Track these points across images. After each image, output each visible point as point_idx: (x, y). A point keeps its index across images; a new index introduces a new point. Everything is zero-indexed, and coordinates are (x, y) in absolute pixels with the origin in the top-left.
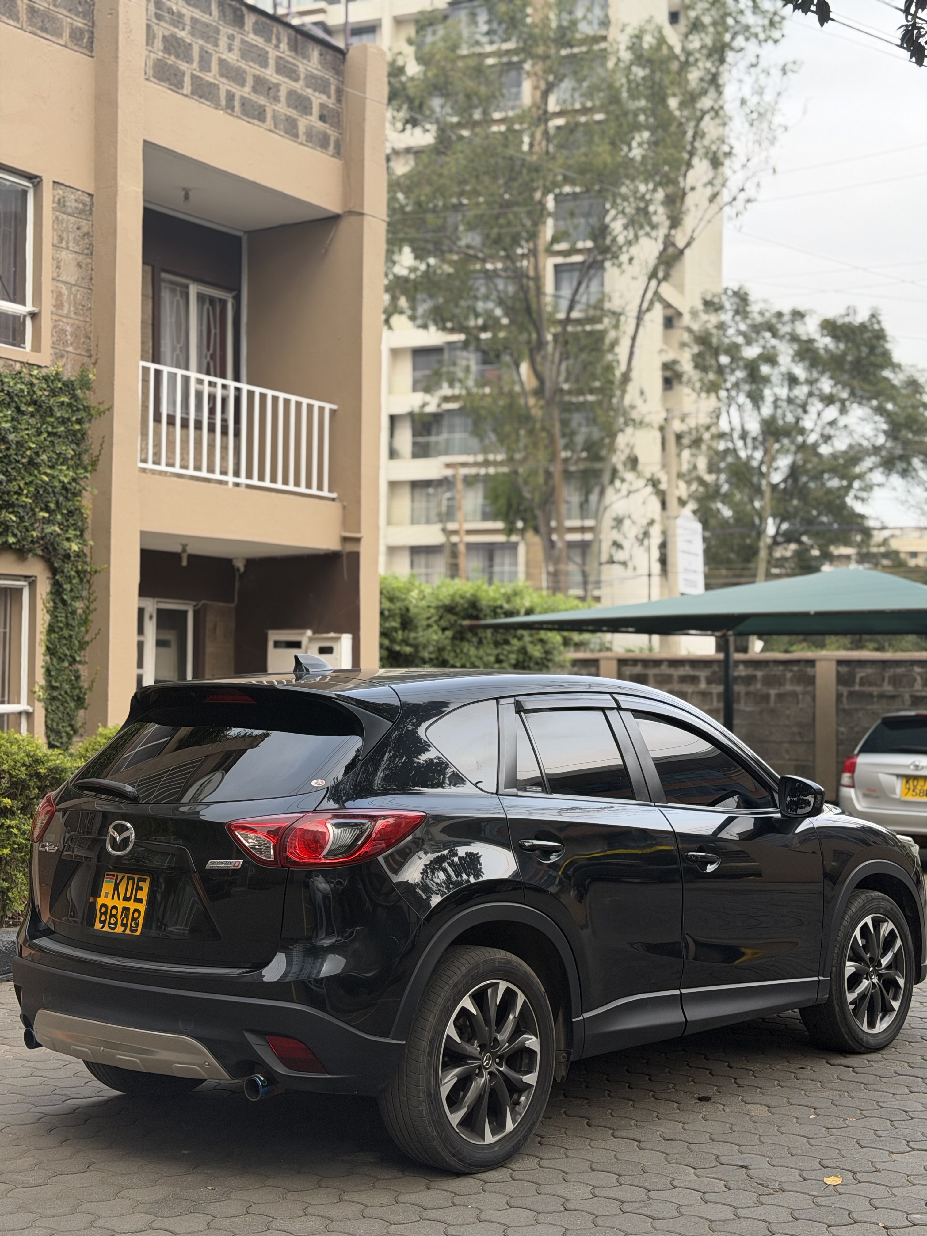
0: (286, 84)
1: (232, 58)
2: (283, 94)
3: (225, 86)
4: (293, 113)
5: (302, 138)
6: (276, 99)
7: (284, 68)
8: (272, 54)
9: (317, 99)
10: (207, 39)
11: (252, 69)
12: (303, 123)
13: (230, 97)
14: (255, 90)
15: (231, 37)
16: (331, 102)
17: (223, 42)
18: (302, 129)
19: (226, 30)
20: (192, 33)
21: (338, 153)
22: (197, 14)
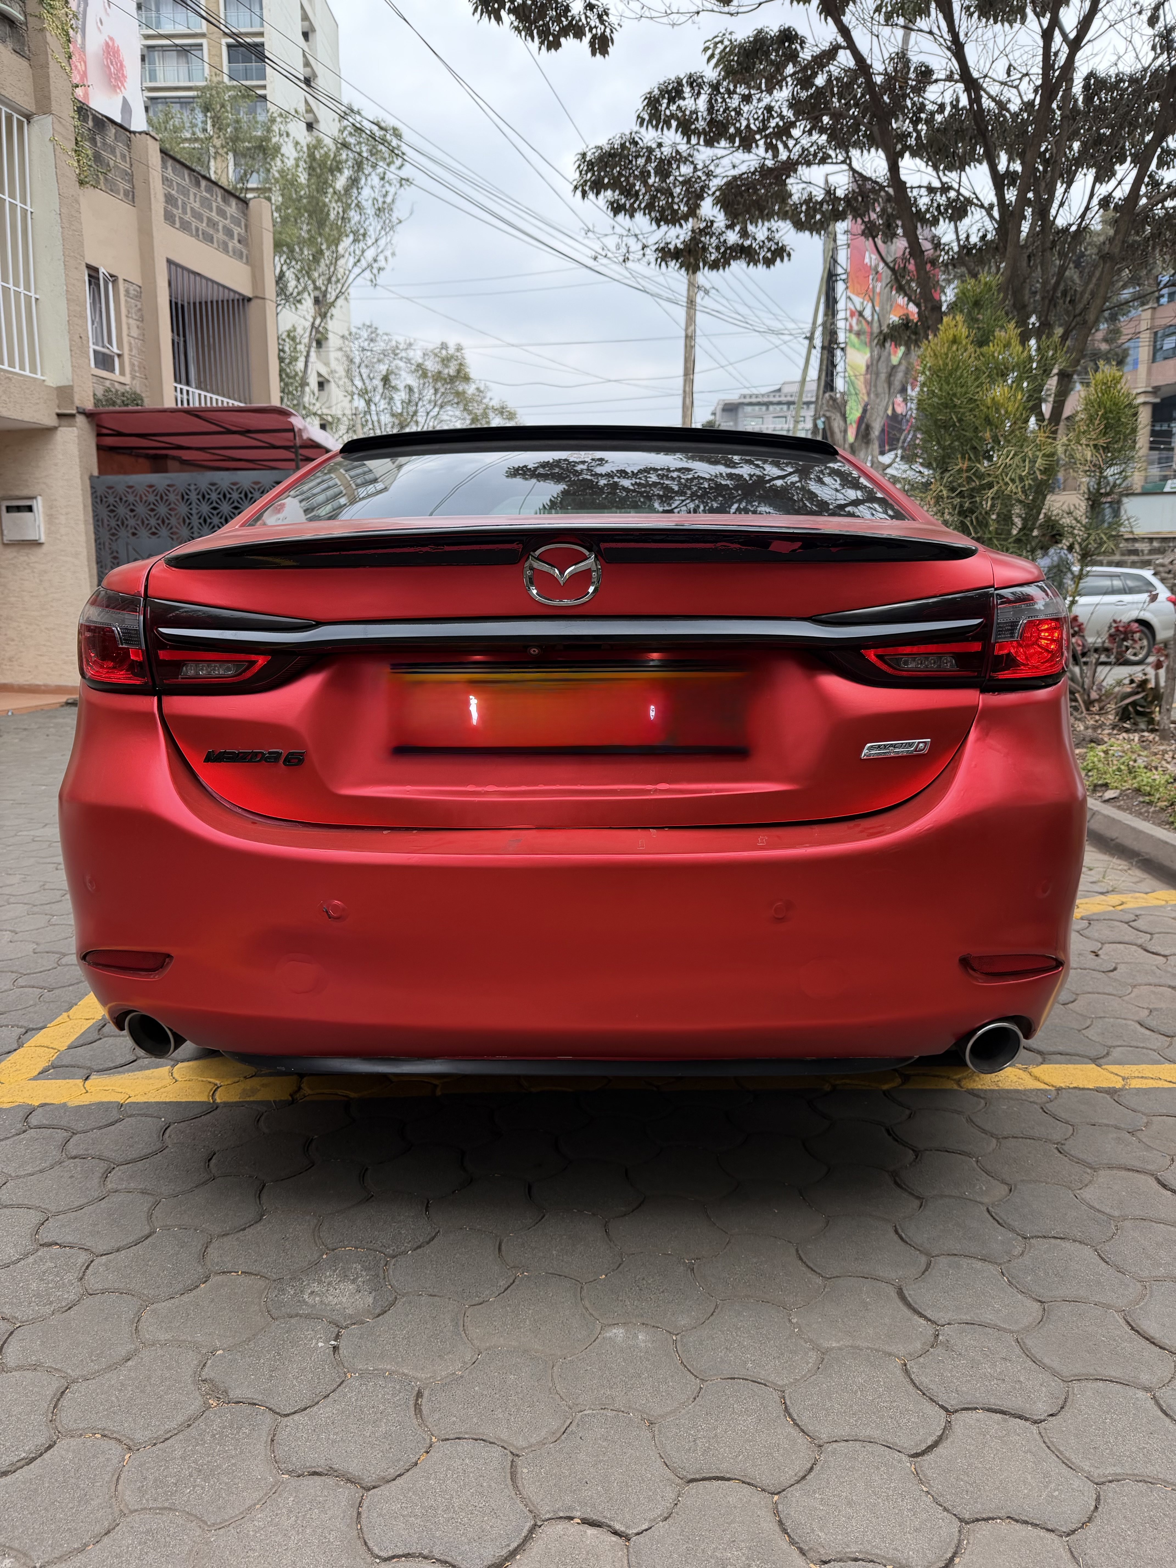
0: (222, 222)
1: (197, 205)
2: (220, 228)
3: (195, 223)
4: (226, 238)
5: (231, 253)
6: (218, 230)
7: (222, 213)
8: (214, 204)
9: (237, 230)
10: (184, 195)
11: (206, 213)
12: (230, 245)
13: (197, 229)
14: (208, 225)
15: (195, 195)
16: (243, 232)
17: (192, 197)
18: (230, 249)
19: (193, 190)
20: (177, 192)
21: (247, 263)
22: (179, 180)
